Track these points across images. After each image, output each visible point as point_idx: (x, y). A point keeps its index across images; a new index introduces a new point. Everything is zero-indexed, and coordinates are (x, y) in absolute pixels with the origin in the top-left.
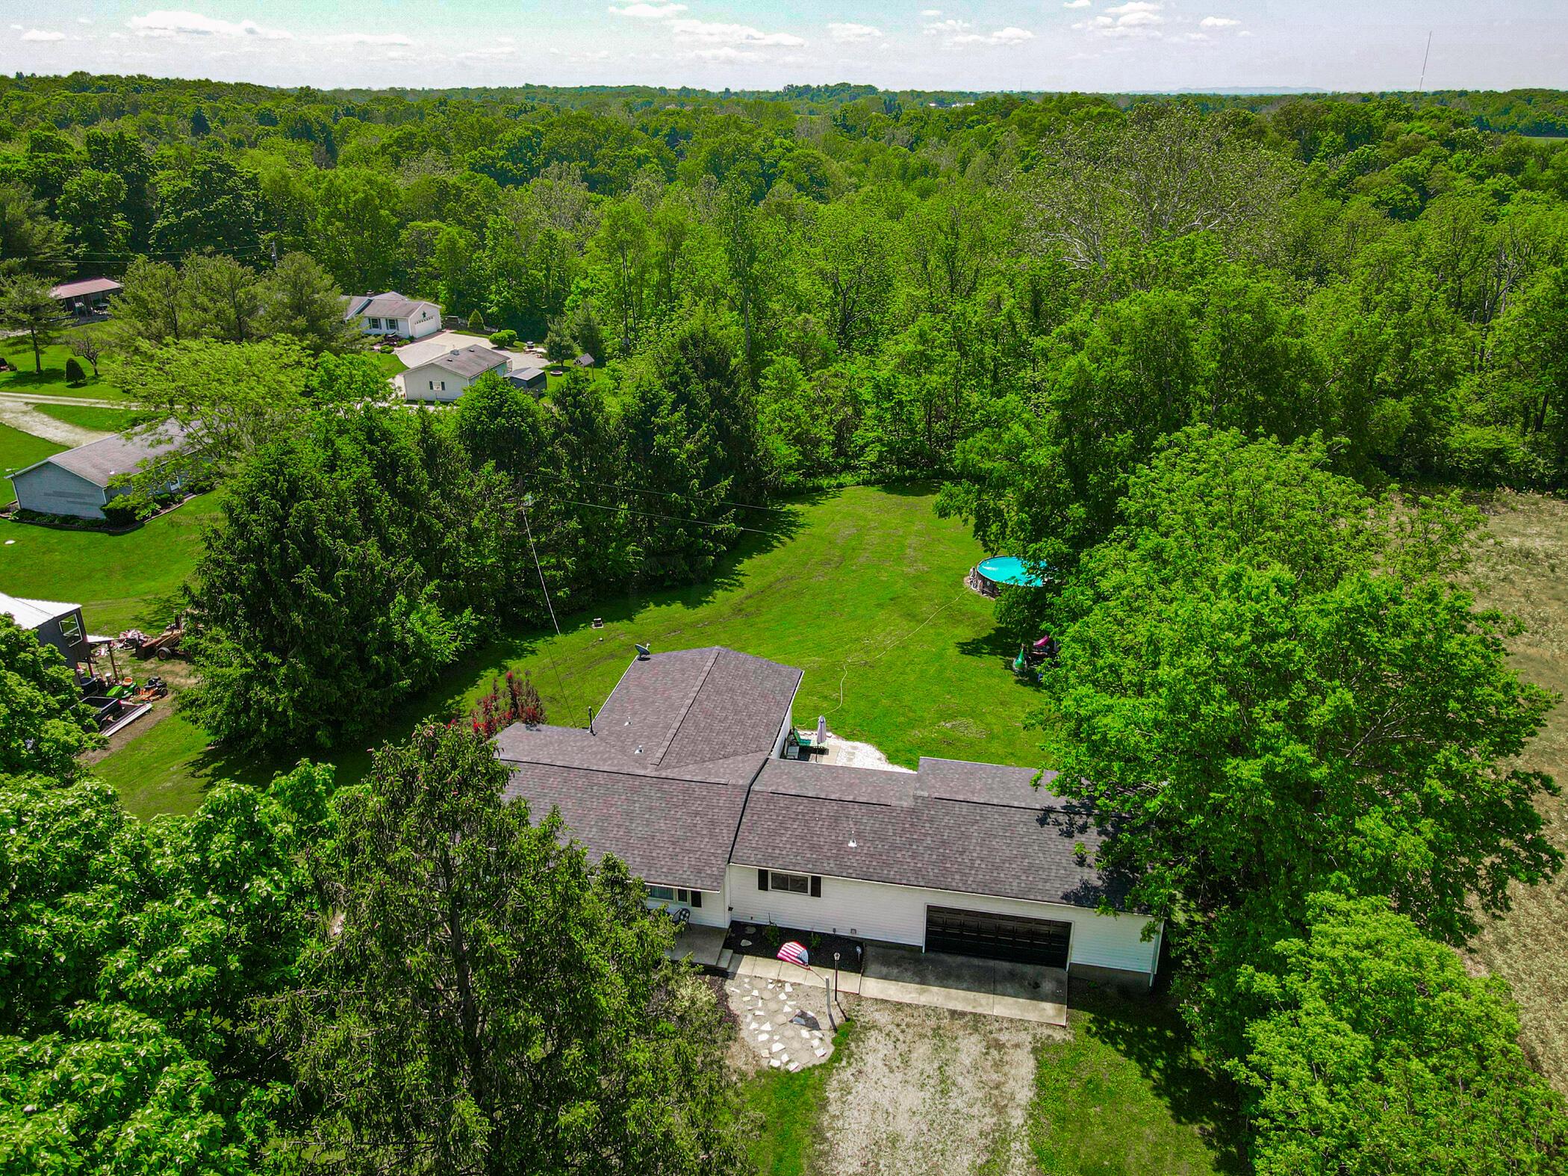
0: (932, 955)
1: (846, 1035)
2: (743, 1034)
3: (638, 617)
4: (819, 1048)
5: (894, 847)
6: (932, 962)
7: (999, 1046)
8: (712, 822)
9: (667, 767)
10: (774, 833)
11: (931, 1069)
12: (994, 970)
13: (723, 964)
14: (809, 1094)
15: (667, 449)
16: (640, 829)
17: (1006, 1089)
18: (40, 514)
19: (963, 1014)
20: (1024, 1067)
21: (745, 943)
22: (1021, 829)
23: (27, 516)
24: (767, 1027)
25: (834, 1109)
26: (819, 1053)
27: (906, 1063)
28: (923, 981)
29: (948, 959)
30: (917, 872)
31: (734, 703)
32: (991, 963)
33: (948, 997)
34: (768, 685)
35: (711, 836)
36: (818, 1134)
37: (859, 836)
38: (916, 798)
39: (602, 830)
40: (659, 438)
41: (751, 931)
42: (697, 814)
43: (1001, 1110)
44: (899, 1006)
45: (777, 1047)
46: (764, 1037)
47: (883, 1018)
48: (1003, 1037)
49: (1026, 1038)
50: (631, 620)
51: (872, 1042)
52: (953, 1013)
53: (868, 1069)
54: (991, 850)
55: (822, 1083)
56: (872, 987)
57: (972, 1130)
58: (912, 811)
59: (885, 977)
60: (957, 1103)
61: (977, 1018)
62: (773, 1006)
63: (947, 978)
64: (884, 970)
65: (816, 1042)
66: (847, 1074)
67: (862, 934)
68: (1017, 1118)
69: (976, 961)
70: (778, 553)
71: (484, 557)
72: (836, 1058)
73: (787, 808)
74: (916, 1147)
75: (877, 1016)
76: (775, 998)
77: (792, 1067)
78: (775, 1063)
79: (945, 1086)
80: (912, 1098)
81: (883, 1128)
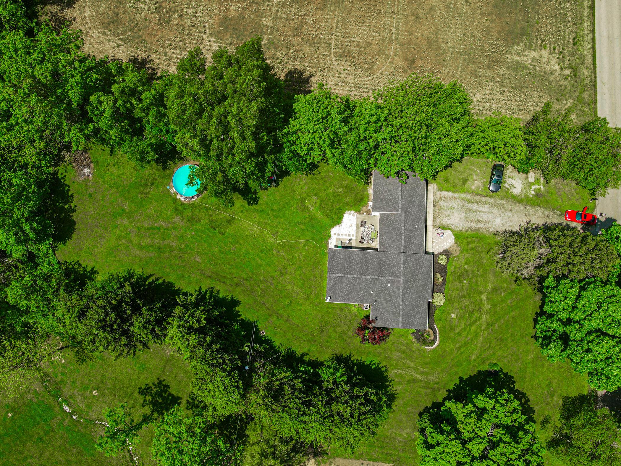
2: (447, 248)
4: (448, 233)
5: (416, 217)
7: (441, 198)
10: (415, 245)
11: (449, 211)
17: (451, 197)
20: (444, 193)
22: (407, 188)
24: (445, 244)
25: (461, 229)
35: (418, 259)
36: (467, 231)
37: (414, 225)
42: (413, 264)
43: (455, 198)
45: (450, 241)
46: (448, 244)
47: (438, 221)
48: (439, 197)
49: (438, 193)
51: (445, 223)
52: (434, 206)
54: (413, 195)
57: (461, 204)
61: (434, 202)
66: (453, 227)
68: (456, 195)
72: (449, 229)
74: (466, 213)
76: (437, 243)
77: (454, 237)
78: (453, 241)
79: (452, 208)
80: (456, 214)
81: (464, 219)
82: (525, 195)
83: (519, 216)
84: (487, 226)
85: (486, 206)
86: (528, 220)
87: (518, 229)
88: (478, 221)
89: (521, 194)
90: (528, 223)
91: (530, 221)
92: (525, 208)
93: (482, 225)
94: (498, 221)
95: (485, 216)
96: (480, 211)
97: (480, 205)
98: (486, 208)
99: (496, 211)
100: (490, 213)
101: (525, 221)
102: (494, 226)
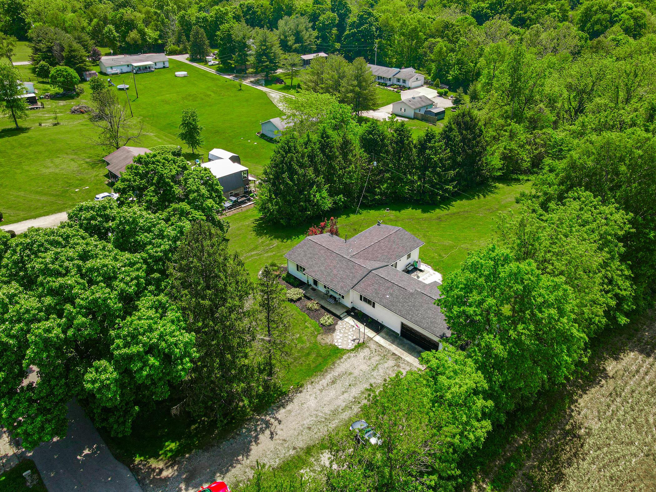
0: (401, 338)
1: (360, 346)
2: (334, 334)
3: (403, 211)
5: (399, 302)
6: (400, 340)
8: (354, 276)
9: (355, 257)
10: (369, 285)
11: (375, 363)
12: (415, 348)
13: (342, 316)
14: (339, 355)
15: (430, 155)
16: (335, 272)
18: (266, 136)
19: (396, 355)
21: (352, 314)
23: (263, 136)
24: (341, 335)
25: (342, 360)
26: (349, 347)
27: (370, 359)
28: (393, 343)
29: (405, 340)
30: (400, 311)
31: (391, 246)
32: (417, 346)
33: (396, 349)
34: (408, 244)
36: (334, 363)
37: (391, 295)
38: (416, 290)
39: (326, 269)
40: (427, 151)
41: (356, 311)
42: (352, 273)
44: (380, 346)
45: (340, 341)
46: (338, 337)
47: (373, 346)
48: (401, 365)
49: (408, 368)
50: (400, 211)
51: (365, 351)
52: (394, 354)
53: (358, 356)
54: (427, 313)
55: (344, 354)
56: (378, 339)
58: (412, 294)
59: (383, 338)
60: (375, 373)
61: (399, 358)
62: (347, 331)
63: (401, 345)
64: (385, 336)
65: (350, 344)
66: (352, 355)
67: (384, 324)
69: (413, 344)
70: (473, 201)
71: (352, 180)
72: (353, 350)
73: (377, 280)
74: (355, 377)
75: (372, 345)
76: (349, 330)
77: (339, 347)
78: (336, 344)
79: (375, 368)
80: (364, 367)
81: (350, 370)
82: (311, 465)
83: (292, 432)
84: (318, 387)
85: (345, 404)
86: (276, 437)
87: (278, 416)
88: (333, 382)
89: (317, 460)
90: (272, 434)
91: (272, 438)
92: (294, 448)
93: (324, 382)
94: (312, 403)
95: (332, 393)
96: (343, 393)
97: (351, 399)
98: (341, 402)
99: (327, 410)
100: (330, 402)
101: (279, 432)
102: (310, 393)
